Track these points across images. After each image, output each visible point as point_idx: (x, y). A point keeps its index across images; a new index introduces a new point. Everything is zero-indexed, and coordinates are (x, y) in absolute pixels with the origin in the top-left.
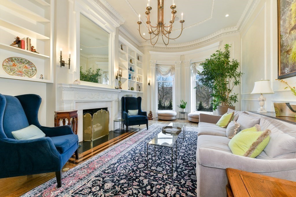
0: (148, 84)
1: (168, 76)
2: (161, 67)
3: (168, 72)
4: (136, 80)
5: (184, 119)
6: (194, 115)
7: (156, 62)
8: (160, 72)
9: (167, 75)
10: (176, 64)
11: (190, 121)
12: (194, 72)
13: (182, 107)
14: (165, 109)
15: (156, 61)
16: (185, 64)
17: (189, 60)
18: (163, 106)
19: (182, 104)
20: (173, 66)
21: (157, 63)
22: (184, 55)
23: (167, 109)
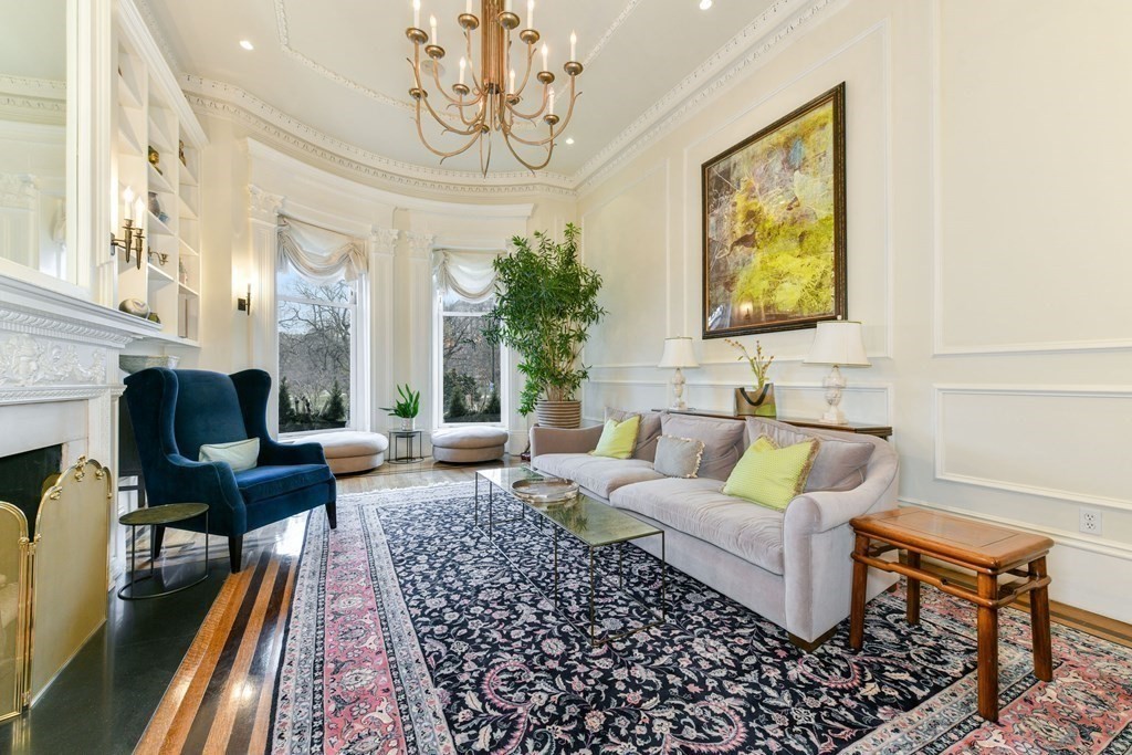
0: (235, 304)
1: (336, 277)
2: (303, 233)
3: (335, 260)
4: (174, 276)
5: (407, 458)
6: (463, 438)
7: (283, 202)
8: (296, 254)
9: (330, 277)
10: (374, 238)
11: (441, 462)
12: (440, 282)
13: (405, 411)
14: (313, 429)
15: (282, 197)
16: (411, 244)
17: (430, 237)
18: (299, 415)
19: (403, 402)
20: (357, 243)
21: (287, 212)
22: (406, 210)
23: (321, 428)
